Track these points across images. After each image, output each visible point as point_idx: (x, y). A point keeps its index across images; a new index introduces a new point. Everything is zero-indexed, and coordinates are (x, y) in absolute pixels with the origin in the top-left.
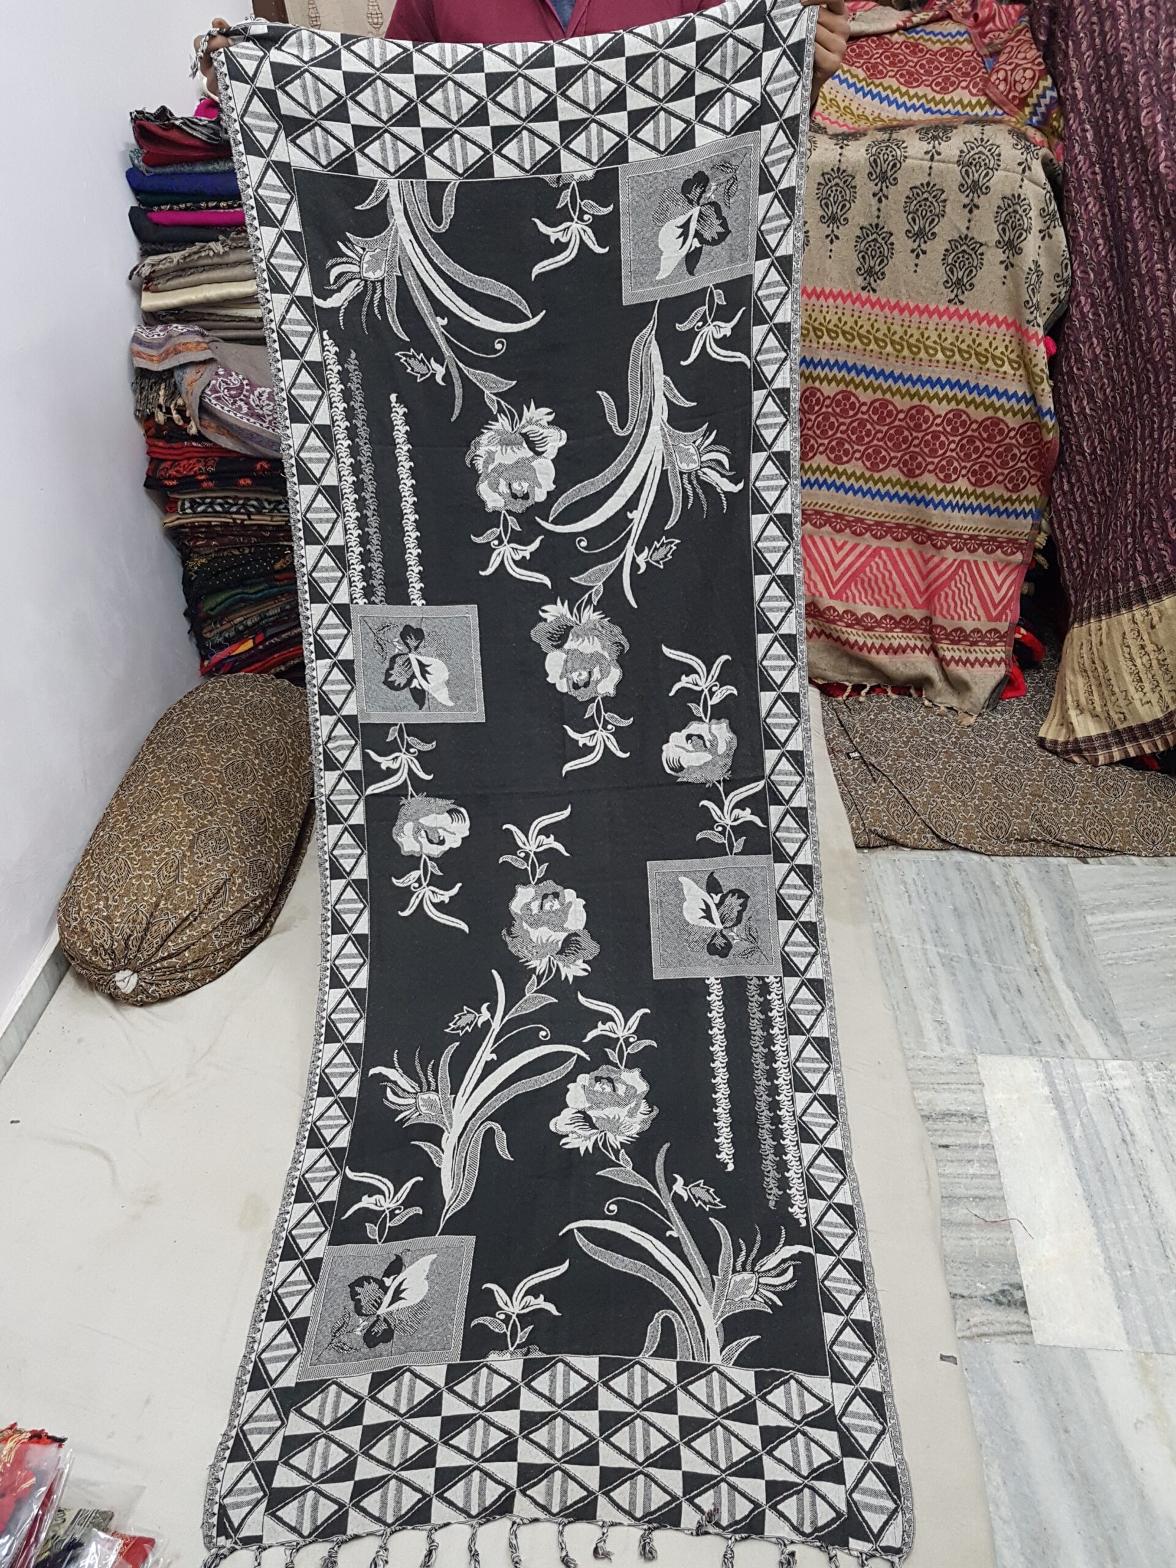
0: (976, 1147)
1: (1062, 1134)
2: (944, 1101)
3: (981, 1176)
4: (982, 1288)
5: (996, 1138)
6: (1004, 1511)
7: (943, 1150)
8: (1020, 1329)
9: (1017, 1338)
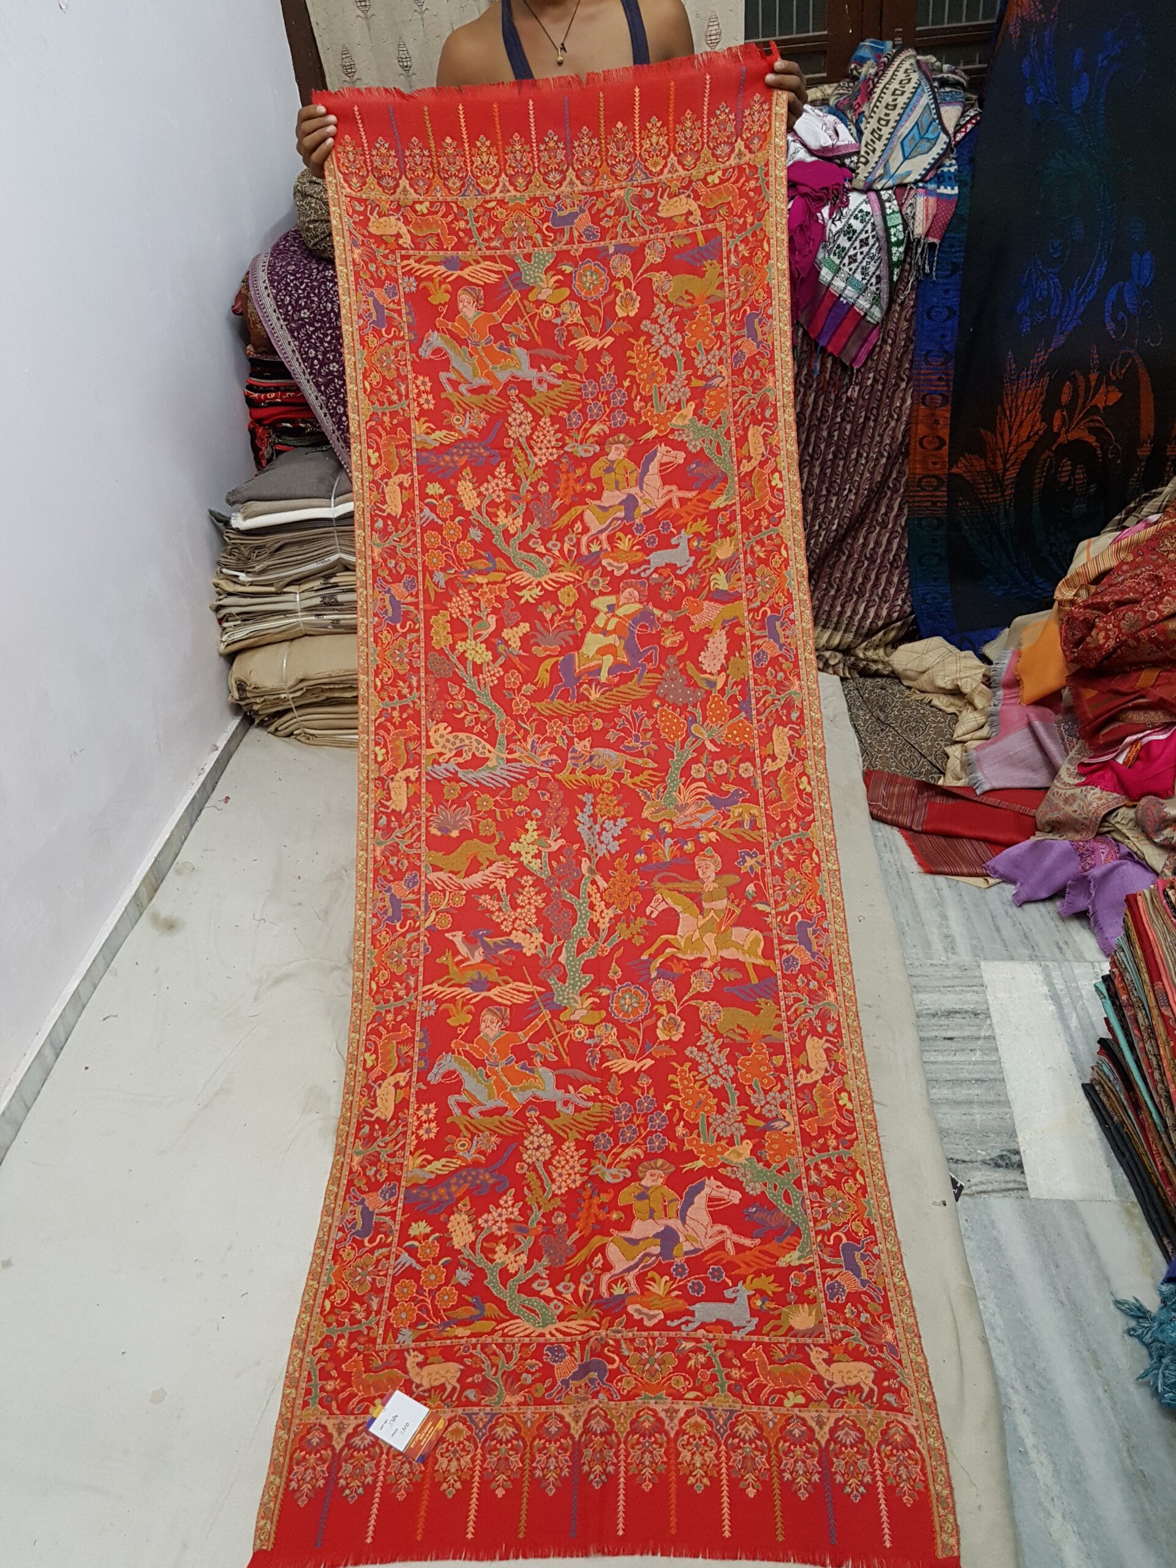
0: (978, 1038)
1: (1059, 1026)
2: (950, 1001)
3: (983, 1062)
4: (982, 1154)
5: (997, 1030)
6: (999, 1333)
7: (950, 1041)
8: (1016, 1186)
9: (1014, 1194)
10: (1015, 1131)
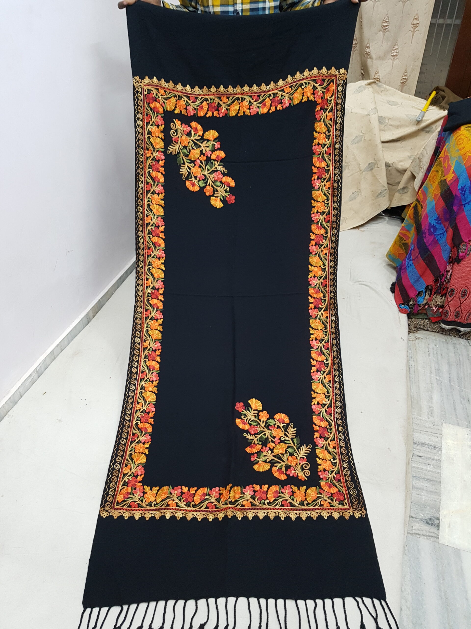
0: (433, 459)
2: (424, 438)
3: (432, 472)
4: (422, 516)
5: (443, 458)
7: (420, 458)
8: (434, 535)
9: (432, 539)
10: (439, 509)
